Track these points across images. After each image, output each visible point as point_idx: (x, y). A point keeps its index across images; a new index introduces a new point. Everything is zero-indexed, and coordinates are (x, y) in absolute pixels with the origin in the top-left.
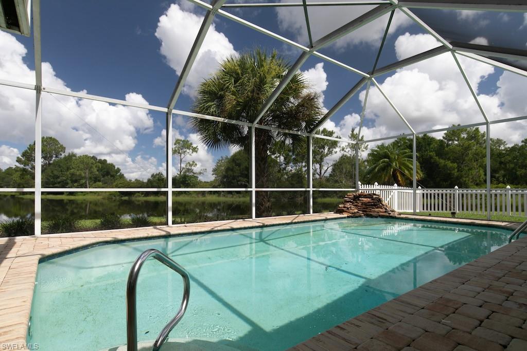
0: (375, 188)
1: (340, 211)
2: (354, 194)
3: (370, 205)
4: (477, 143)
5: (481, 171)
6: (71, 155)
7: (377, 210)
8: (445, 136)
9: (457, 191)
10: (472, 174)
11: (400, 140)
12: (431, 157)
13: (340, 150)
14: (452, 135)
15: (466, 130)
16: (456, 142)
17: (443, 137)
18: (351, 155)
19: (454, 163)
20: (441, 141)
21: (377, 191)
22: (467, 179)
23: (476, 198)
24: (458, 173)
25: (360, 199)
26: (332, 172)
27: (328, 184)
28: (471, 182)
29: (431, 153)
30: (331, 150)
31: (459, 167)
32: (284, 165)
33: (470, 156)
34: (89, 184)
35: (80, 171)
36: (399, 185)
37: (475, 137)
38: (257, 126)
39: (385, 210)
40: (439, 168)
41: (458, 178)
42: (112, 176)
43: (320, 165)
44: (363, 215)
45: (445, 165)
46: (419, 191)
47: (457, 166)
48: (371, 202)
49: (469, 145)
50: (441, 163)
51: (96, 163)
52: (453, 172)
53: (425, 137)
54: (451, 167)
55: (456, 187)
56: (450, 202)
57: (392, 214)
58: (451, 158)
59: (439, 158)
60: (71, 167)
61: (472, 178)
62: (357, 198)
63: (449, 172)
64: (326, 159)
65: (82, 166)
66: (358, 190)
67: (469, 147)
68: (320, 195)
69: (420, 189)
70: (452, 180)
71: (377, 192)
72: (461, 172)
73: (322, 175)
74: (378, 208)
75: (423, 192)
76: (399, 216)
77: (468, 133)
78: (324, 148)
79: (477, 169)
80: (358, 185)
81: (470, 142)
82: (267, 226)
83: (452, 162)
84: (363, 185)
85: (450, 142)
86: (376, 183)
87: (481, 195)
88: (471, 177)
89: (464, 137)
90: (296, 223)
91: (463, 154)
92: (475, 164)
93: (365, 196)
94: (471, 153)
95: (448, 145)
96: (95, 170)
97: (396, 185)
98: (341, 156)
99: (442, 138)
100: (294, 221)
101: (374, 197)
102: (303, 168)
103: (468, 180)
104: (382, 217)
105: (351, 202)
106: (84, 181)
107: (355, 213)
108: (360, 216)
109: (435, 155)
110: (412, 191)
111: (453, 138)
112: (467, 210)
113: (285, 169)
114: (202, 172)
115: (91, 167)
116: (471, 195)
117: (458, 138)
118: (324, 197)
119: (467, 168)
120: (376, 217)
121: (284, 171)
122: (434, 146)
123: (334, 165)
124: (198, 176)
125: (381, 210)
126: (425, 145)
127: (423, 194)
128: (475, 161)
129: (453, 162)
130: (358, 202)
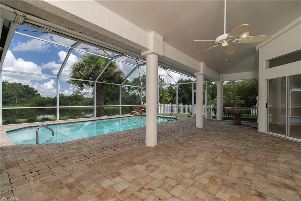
1: (132, 114)
3: (143, 111)
6: (4, 82)
34: (17, 99)
35: (11, 92)
38: (97, 82)
42: (32, 94)
43: (145, 91)
44: (140, 115)
51: (22, 87)
60: (5, 90)
65: (12, 89)
66: (142, 105)
80: (142, 103)
96: (21, 91)
97: (159, 103)
106: (14, 98)
107: (137, 114)
113: (128, 93)
114: (86, 93)
115: (19, 90)
130: (139, 110)
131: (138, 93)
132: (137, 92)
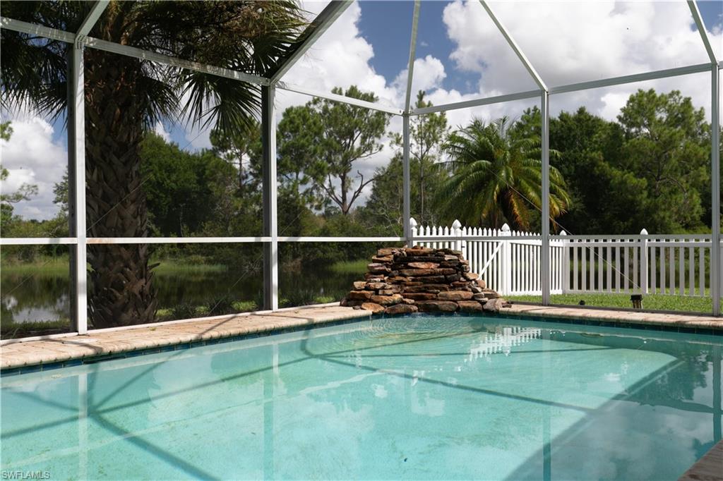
0: (453, 235)
1: (355, 300)
2: (396, 251)
3: (433, 282)
4: (687, 133)
5: (695, 196)
7: (451, 293)
8: (622, 115)
9: (646, 240)
10: (677, 204)
11: (528, 121)
12: (594, 163)
13: (392, 143)
14: (638, 112)
15: (666, 103)
16: (646, 131)
17: (620, 118)
18: (416, 155)
19: (642, 177)
20: (615, 127)
21: (459, 242)
22: (668, 214)
23: (687, 258)
24: (649, 201)
25: (411, 264)
26: (372, 197)
27: (363, 226)
28: (676, 221)
29: (594, 154)
30: (368, 141)
31: (650, 187)
32: (251, 177)
33: (674, 161)
36: (514, 227)
37: (683, 119)
38: (92, 42)
39: (472, 294)
40: (612, 189)
41: (649, 211)
43: (343, 178)
44: (415, 308)
45: (623, 182)
46: (561, 243)
47: (646, 184)
48: (439, 274)
49: (671, 137)
50: (615, 176)
52: (639, 198)
53: (582, 117)
54: (635, 187)
55: (644, 232)
56: (631, 266)
57: (489, 305)
58: (636, 166)
59: (611, 166)
61: (678, 212)
62: (401, 262)
63: (630, 197)
64: (356, 164)
66: (409, 241)
67: (671, 142)
68: (341, 253)
69: (563, 238)
70: (638, 215)
71: (459, 247)
72: (656, 197)
73: (348, 204)
74: (453, 288)
75: (572, 245)
76: (506, 309)
77: (670, 110)
78: (351, 136)
79: (687, 191)
80: (409, 226)
81: (674, 130)
82: (112, 356)
83: (636, 176)
84: (422, 228)
85: (633, 130)
86: (457, 223)
87: (696, 250)
88: (674, 209)
89: (661, 118)
90: (212, 341)
91: (659, 158)
92: (683, 180)
93: (424, 257)
94: (676, 156)
95: (629, 136)
97: (506, 226)
98: (393, 156)
99: (616, 121)
100: (206, 336)
101: (447, 258)
102: (300, 186)
103: (670, 217)
104: (466, 312)
105: (386, 273)
107: (394, 303)
108: (408, 313)
109: (602, 158)
110: (539, 242)
111: (639, 121)
112: (668, 285)
114: (23, 193)
116: (677, 250)
117: (650, 120)
118: (352, 259)
119: (666, 190)
120: (449, 313)
121: (253, 193)
122: (599, 137)
123: (378, 179)
124: (13, 204)
125: (462, 293)
126: (582, 134)
127: (572, 249)
128: (682, 175)
129: (638, 176)
130: (405, 272)
131: (309, 185)
132: (304, 182)
